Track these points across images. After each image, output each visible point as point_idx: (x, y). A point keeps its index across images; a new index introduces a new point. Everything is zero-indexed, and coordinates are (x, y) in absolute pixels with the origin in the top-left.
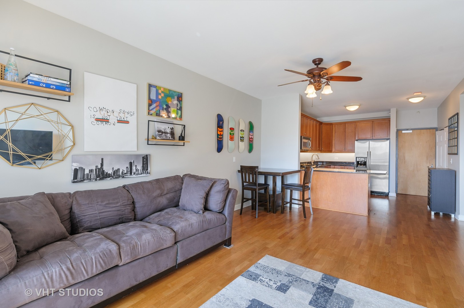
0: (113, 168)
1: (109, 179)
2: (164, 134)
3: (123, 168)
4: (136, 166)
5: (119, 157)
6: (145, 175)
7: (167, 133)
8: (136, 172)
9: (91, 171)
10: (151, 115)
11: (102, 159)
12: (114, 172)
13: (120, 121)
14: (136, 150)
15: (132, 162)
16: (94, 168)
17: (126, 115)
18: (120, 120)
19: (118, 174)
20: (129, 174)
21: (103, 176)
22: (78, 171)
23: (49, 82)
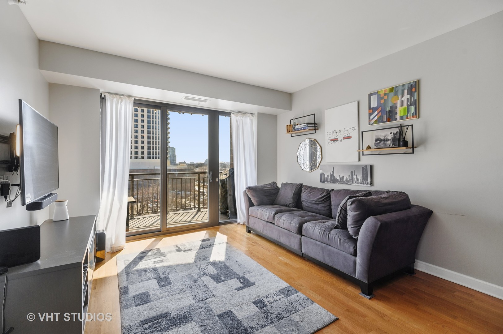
0: (340, 175)
1: (338, 183)
2: (382, 142)
3: (347, 176)
4: (356, 175)
5: (344, 167)
6: (365, 185)
7: (387, 140)
8: (357, 181)
9: (328, 176)
10: (373, 124)
11: (333, 168)
12: (341, 178)
13: (345, 138)
14: (358, 160)
15: (353, 171)
16: (329, 174)
17: (349, 131)
18: (345, 137)
19: (343, 180)
20: (351, 182)
21: (334, 181)
22: (322, 175)
23: (301, 127)
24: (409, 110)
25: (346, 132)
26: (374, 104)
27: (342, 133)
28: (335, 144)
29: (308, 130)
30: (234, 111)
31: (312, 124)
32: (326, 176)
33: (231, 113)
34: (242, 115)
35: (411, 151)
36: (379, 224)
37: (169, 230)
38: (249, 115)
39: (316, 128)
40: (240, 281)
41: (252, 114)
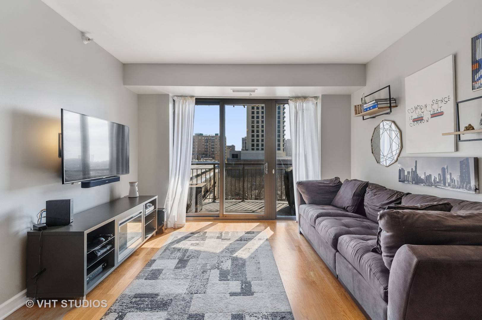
0: (425, 173)
1: (422, 185)
3: (435, 175)
4: (451, 174)
5: (431, 160)
6: (466, 191)
8: (452, 184)
9: (408, 173)
11: (416, 162)
12: (426, 177)
13: (434, 116)
14: (453, 149)
15: (446, 167)
16: (410, 171)
17: (442, 104)
18: (433, 114)
19: (430, 181)
20: (442, 185)
21: (417, 181)
22: (401, 171)
23: (370, 106)
25: (435, 107)
27: (429, 108)
28: (420, 126)
29: (377, 109)
30: (293, 97)
31: (385, 100)
32: (406, 173)
33: (288, 99)
34: (302, 100)
36: (415, 260)
37: (226, 217)
38: (312, 99)
39: (392, 105)
40: (242, 285)
41: (316, 98)
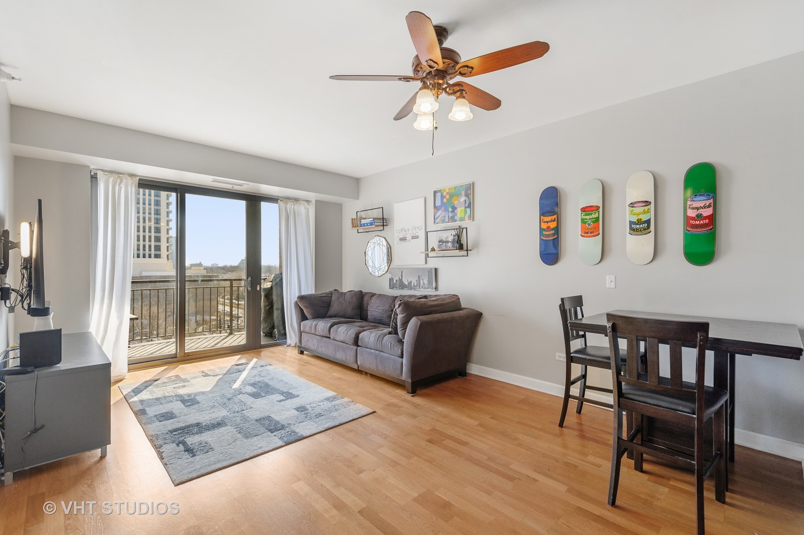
0: (408, 280)
1: (406, 288)
2: (444, 244)
3: (414, 281)
4: (423, 280)
5: (411, 270)
6: (431, 290)
7: (448, 242)
8: (423, 286)
9: (396, 281)
10: (437, 223)
11: (402, 272)
12: (409, 283)
13: (413, 238)
14: (424, 263)
15: (420, 275)
16: (398, 279)
17: (417, 230)
18: (413, 236)
19: (411, 285)
20: (418, 288)
21: (402, 286)
22: (391, 280)
23: (367, 222)
24: (466, 212)
25: (414, 231)
26: (438, 203)
27: (410, 231)
28: (403, 243)
29: (374, 226)
30: (282, 197)
31: (379, 219)
32: (395, 281)
33: (278, 199)
34: (294, 202)
35: (465, 253)
36: (420, 323)
37: (188, 355)
38: (304, 202)
39: (385, 224)
40: (283, 395)
41: (308, 201)
